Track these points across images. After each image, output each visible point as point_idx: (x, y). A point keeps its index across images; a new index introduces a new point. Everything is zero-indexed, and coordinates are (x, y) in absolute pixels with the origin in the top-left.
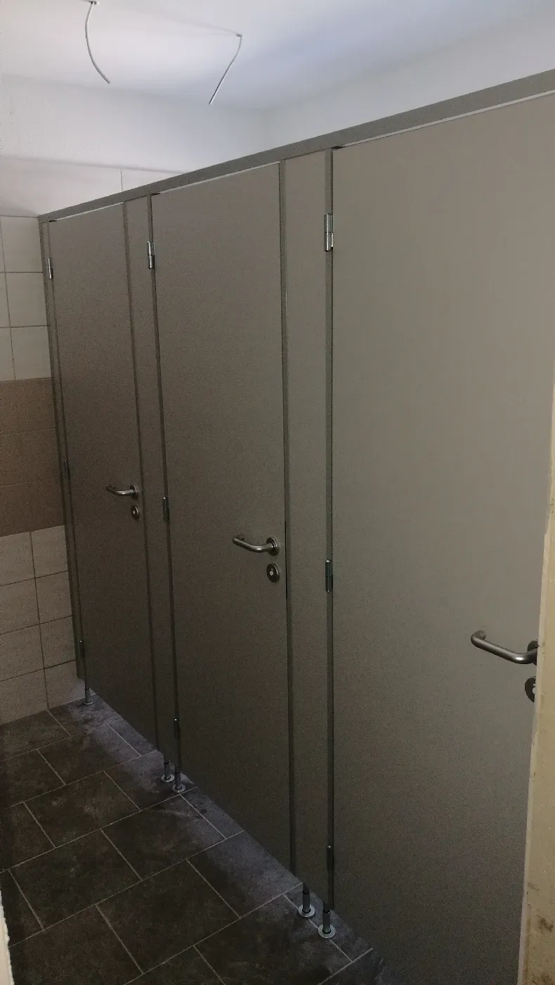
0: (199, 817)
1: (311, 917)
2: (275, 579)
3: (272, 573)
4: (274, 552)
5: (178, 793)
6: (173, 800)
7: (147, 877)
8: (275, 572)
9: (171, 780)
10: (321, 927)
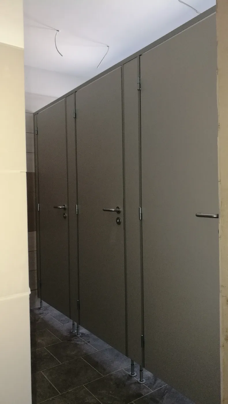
0: (87, 344)
1: (135, 376)
2: (119, 223)
3: (118, 221)
4: (119, 212)
5: (78, 336)
6: (76, 338)
7: (64, 363)
8: (119, 220)
9: (76, 332)
10: (139, 379)
